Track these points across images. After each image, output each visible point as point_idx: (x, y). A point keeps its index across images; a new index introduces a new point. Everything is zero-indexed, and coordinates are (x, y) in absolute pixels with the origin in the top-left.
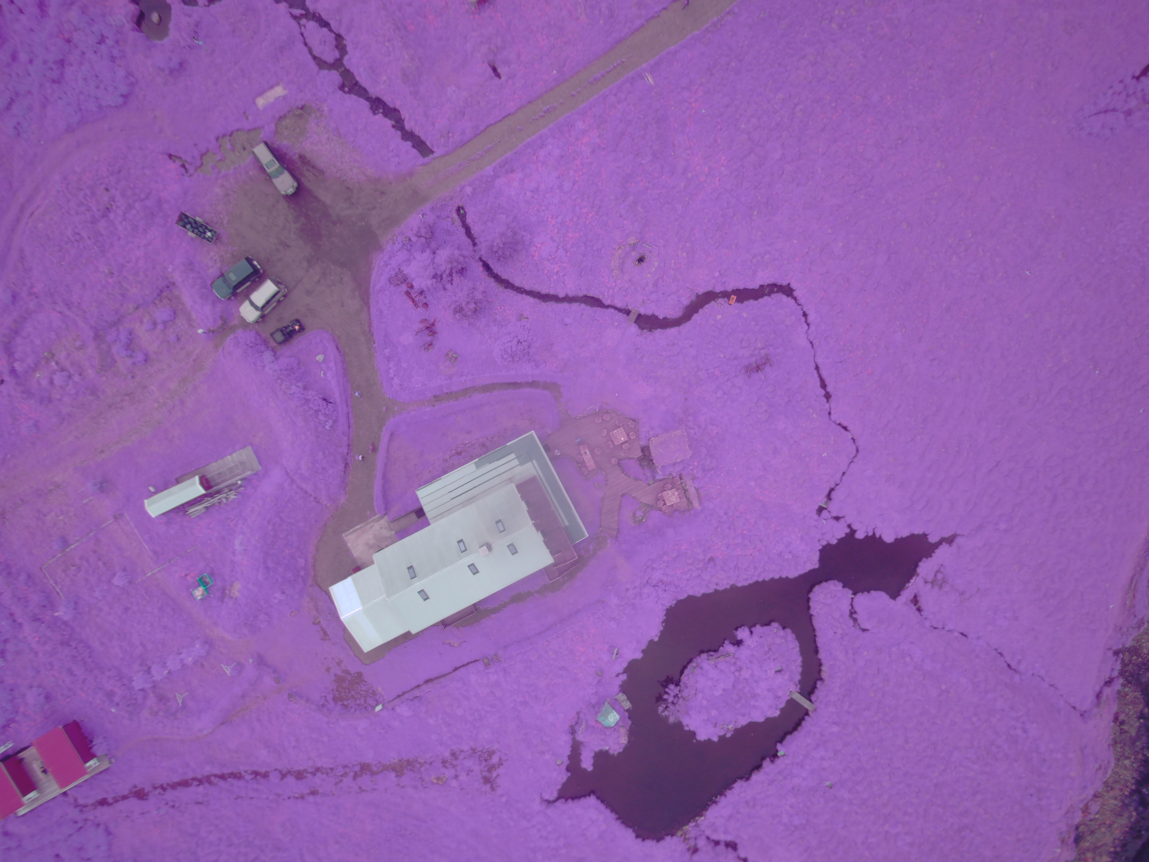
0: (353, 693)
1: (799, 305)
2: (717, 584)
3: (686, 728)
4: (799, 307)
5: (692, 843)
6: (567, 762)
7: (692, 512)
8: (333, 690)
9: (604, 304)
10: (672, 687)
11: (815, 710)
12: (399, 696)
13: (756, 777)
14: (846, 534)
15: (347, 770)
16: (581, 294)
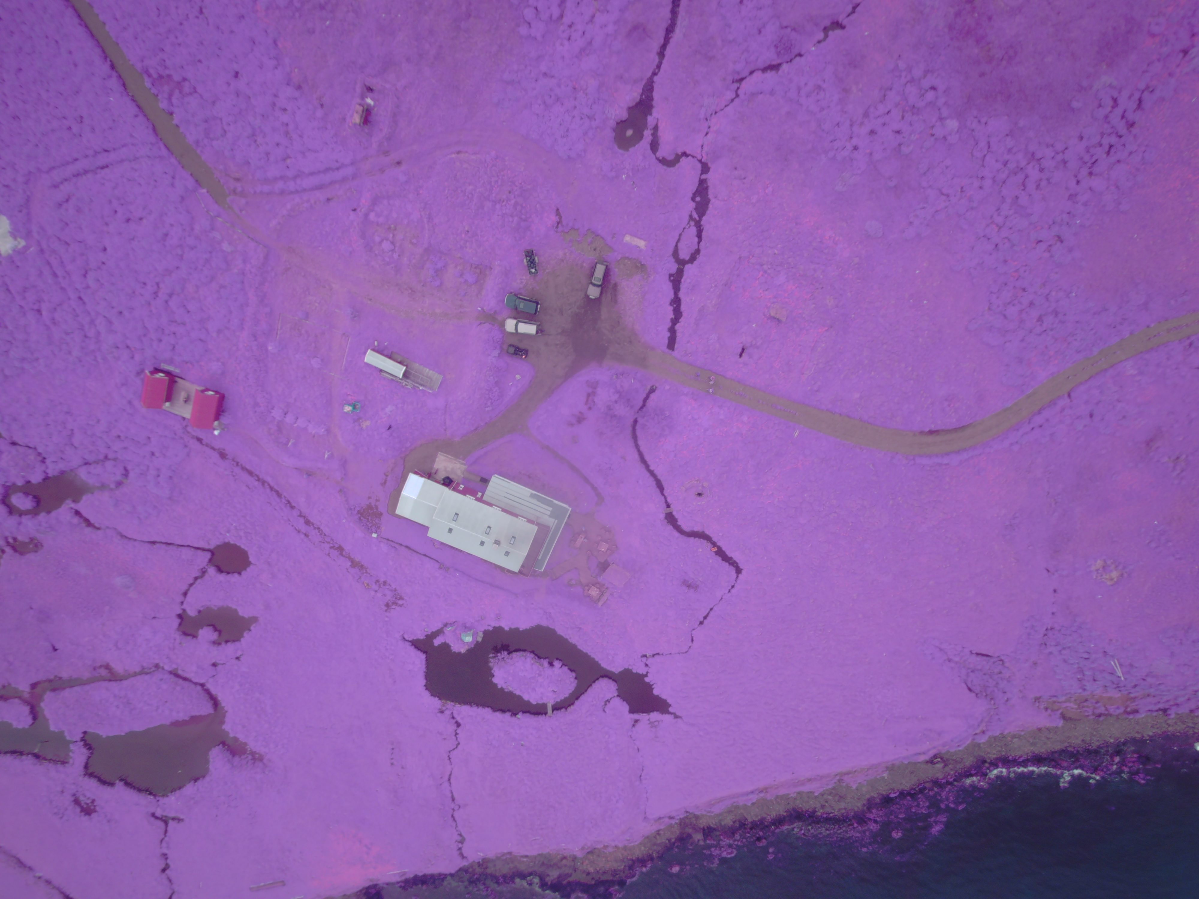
0: (370, 518)
1: (736, 581)
2: (570, 638)
3: (492, 671)
4: (734, 582)
5: (444, 708)
6: (429, 633)
7: (595, 605)
8: (362, 508)
9: (663, 492)
10: (506, 653)
11: (550, 717)
12: (388, 540)
13: (498, 714)
14: (642, 674)
15: (332, 542)
16: (659, 477)
